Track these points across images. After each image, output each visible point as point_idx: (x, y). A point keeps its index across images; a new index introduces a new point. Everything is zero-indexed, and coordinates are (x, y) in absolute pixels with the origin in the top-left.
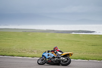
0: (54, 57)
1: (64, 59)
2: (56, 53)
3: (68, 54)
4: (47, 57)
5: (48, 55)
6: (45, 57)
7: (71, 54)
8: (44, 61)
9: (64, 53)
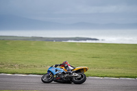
0: (63, 73)
1: (77, 75)
2: (66, 67)
3: (82, 69)
4: (55, 73)
5: (56, 70)
6: (52, 73)
7: (86, 69)
8: (50, 78)
9: (78, 68)
